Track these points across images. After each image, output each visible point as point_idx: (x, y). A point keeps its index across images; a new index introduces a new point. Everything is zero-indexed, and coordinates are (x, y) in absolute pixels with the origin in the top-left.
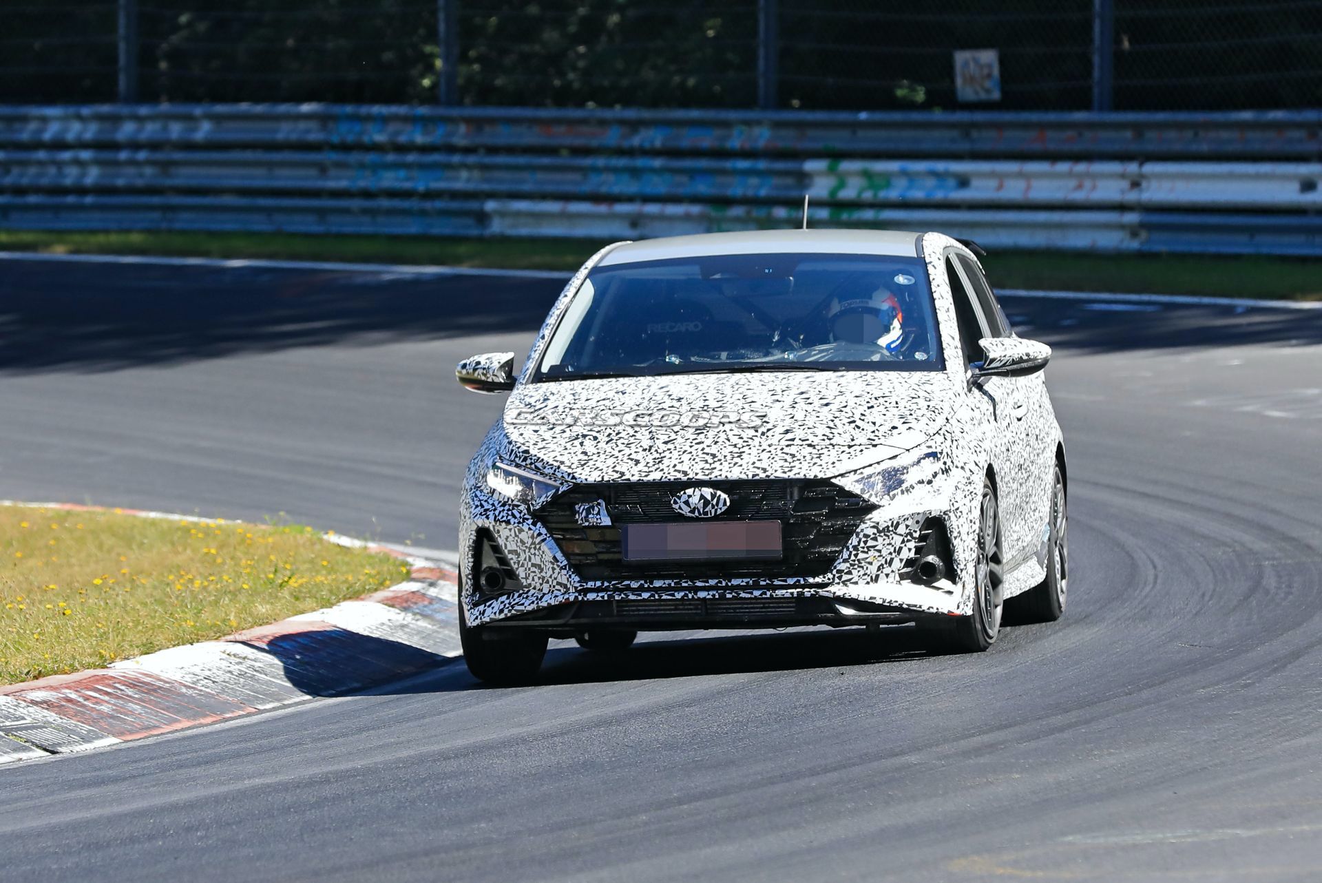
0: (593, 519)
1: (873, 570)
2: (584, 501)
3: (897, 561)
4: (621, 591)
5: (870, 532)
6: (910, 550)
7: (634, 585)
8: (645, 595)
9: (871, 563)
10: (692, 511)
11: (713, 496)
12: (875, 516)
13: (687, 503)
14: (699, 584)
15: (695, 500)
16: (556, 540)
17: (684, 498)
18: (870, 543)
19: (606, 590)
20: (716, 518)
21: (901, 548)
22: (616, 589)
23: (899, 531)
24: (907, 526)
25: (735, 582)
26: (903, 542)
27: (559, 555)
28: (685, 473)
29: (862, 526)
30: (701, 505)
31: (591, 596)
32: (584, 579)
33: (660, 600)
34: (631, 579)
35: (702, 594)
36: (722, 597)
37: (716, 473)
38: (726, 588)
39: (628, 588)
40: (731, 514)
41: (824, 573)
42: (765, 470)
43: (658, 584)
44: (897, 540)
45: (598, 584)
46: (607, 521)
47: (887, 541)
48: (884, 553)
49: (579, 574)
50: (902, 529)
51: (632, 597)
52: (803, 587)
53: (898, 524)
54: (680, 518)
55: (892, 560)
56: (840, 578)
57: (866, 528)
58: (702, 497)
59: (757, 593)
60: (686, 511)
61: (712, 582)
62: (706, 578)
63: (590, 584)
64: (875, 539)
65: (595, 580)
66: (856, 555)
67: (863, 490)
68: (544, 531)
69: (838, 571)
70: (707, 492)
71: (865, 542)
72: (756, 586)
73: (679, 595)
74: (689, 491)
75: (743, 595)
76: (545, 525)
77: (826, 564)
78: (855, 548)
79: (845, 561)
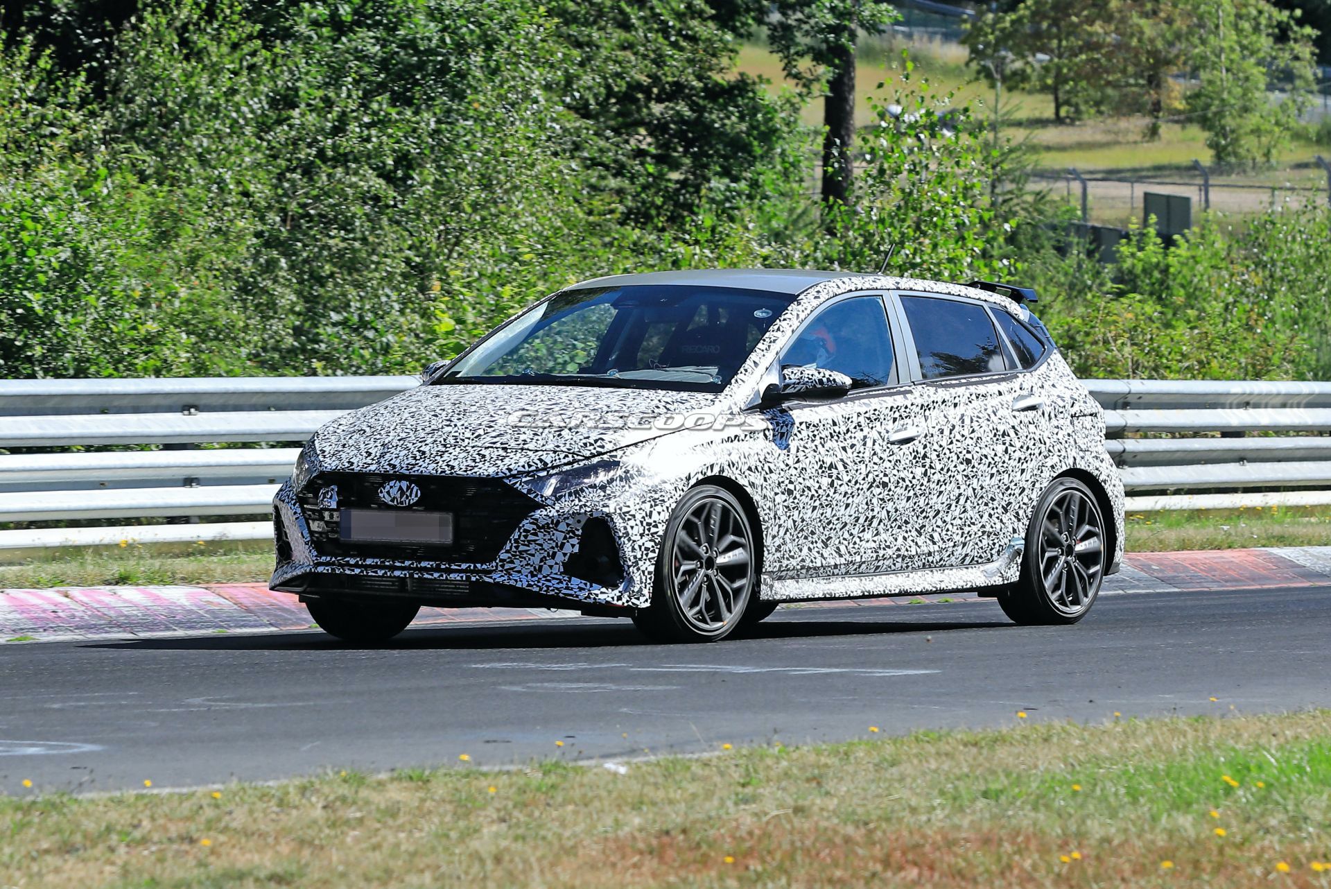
0: (327, 503)
1: (536, 560)
2: (324, 486)
3: (559, 555)
4: (342, 566)
5: (530, 527)
6: (573, 546)
7: (352, 561)
8: (357, 571)
9: (533, 555)
10: (392, 500)
11: (408, 488)
12: (538, 514)
13: (388, 493)
14: (397, 564)
15: (394, 492)
16: (306, 520)
17: (387, 488)
18: (531, 537)
19: (333, 564)
20: (410, 507)
21: (563, 544)
22: (339, 564)
23: (559, 528)
24: (568, 525)
25: (423, 564)
26: (565, 538)
27: (306, 532)
28: (395, 467)
29: (525, 522)
30: (398, 495)
31: (321, 569)
32: (320, 554)
33: (367, 576)
34: (352, 556)
35: (397, 573)
36: (411, 576)
37: (418, 468)
38: (416, 569)
39: (348, 564)
40: (422, 505)
41: (490, 562)
42: (452, 468)
43: (369, 561)
44: (559, 537)
45: (328, 559)
46: (334, 505)
47: (548, 537)
48: (545, 546)
49: (316, 548)
50: (562, 527)
51: (348, 572)
52: (472, 572)
53: (558, 522)
54: (385, 507)
55: (554, 554)
56: (502, 566)
58: (401, 488)
59: (436, 575)
60: (387, 499)
61: (407, 563)
62: (403, 559)
63: (323, 559)
64: (535, 534)
65: (327, 555)
66: (517, 547)
67: (529, 491)
68: (299, 510)
69: (501, 560)
70: (405, 484)
71: (526, 537)
72: (438, 569)
73: (380, 573)
74: (392, 483)
75: (426, 576)
76: (300, 506)
77: (491, 553)
78: (517, 541)
79: (507, 552)
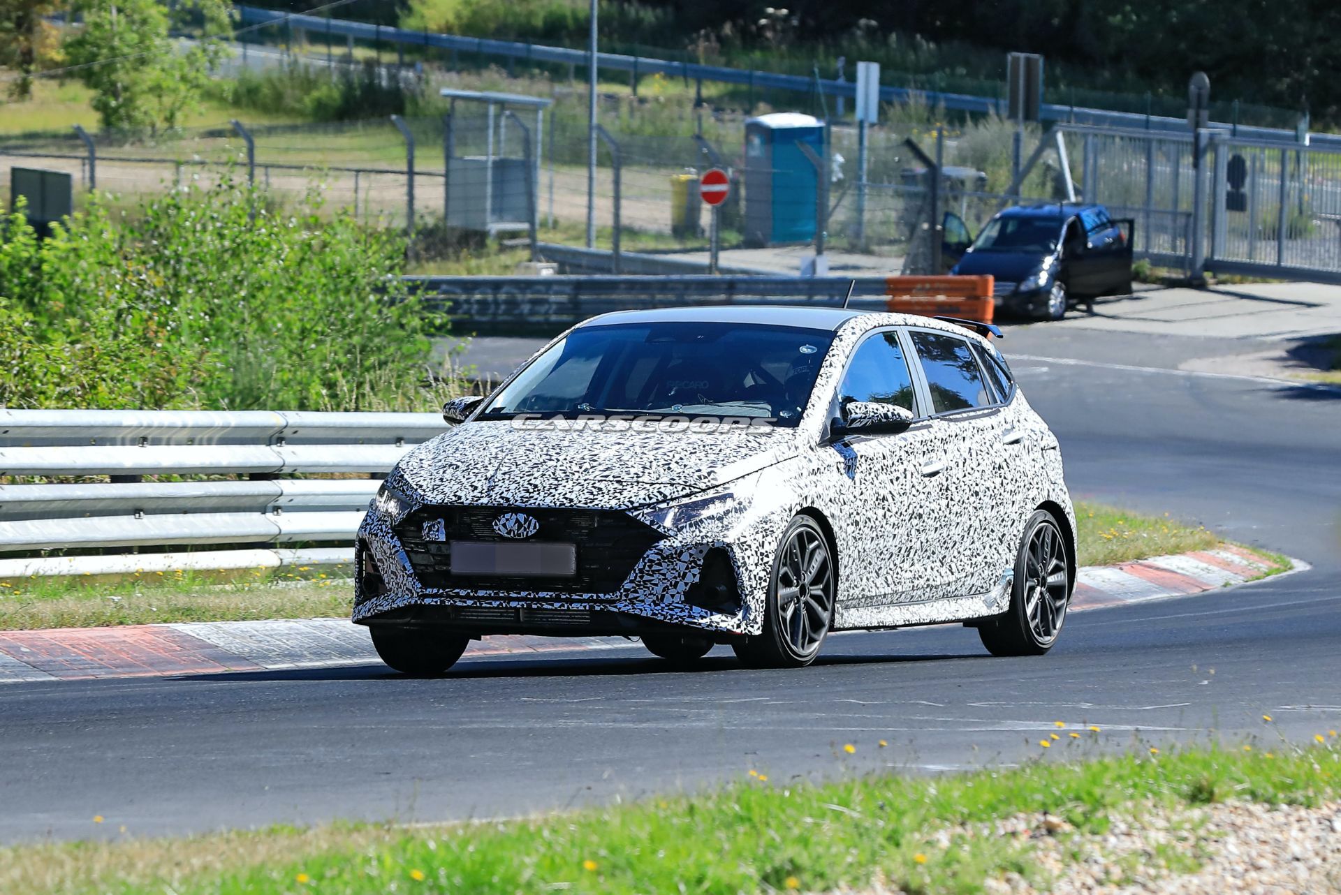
0: (433, 536)
1: (659, 590)
2: (429, 519)
3: (681, 584)
4: (452, 597)
5: (655, 557)
6: (694, 575)
7: (463, 593)
8: (470, 603)
9: (656, 585)
10: (509, 533)
11: (526, 520)
12: (662, 544)
13: (504, 525)
14: (513, 595)
15: (510, 524)
16: (407, 552)
17: (503, 520)
18: (655, 567)
19: (441, 595)
20: (527, 539)
21: (685, 574)
22: (448, 596)
23: (682, 558)
24: (690, 555)
25: (541, 594)
26: (687, 568)
27: (408, 565)
28: (508, 500)
29: (649, 552)
30: (516, 527)
31: (427, 601)
32: (425, 586)
33: (481, 607)
34: (461, 588)
35: (513, 604)
36: (529, 606)
37: (532, 501)
38: (534, 599)
39: (458, 595)
40: (540, 536)
41: (613, 591)
42: (571, 500)
43: (481, 593)
44: (682, 567)
45: (435, 590)
46: (442, 538)
47: (671, 567)
48: (668, 576)
49: (420, 580)
50: (685, 557)
51: (459, 604)
52: (595, 602)
53: (681, 552)
54: (500, 539)
55: (677, 583)
56: (627, 596)
57: (651, 554)
58: (517, 521)
59: (557, 605)
60: (503, 532)
61: (523, 594)
62: (519, 590)
63: (429, 591)
64: (660, 564)
65: (433, 587)
66: (641, 577)
67: (652, 522)
68: (398, 544)
69: (626, 590)
70: (521, 517)
71: (650, 567)
72: (558, 599)
73: (495, 604)
74: (508, 516)
75: (545, 606)
76: (399, 539)
77: (614, 583)
78: (641, 571)
79: (632, 581)
